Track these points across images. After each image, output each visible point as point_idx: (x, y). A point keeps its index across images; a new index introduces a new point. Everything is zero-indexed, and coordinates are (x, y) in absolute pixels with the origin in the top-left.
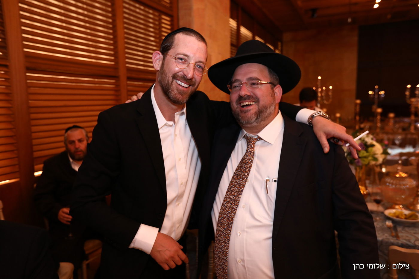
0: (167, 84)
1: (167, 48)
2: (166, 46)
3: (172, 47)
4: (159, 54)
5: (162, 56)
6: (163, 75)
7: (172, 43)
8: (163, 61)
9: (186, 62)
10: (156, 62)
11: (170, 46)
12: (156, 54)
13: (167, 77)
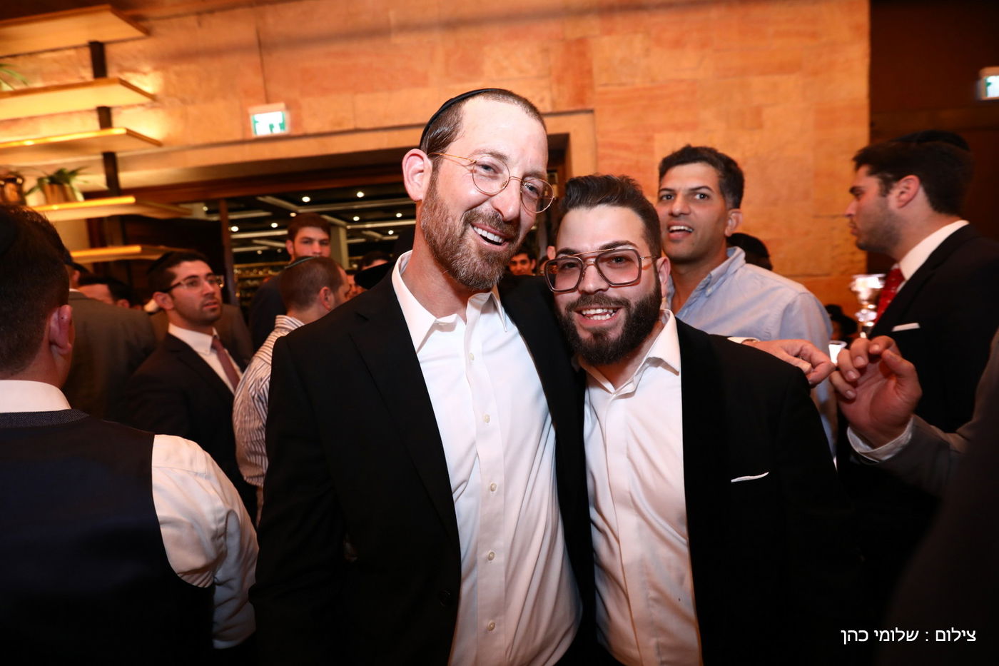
0: (448, 237)
1: (442, 138)
2: (438, 134)
3: (459, 135)
4: (422, 158)
5: (428, 163)
6: (437, 214)
7: (456, 124)
8: (433, 174)
9: (500, 175)
10: (413, 180)
11: (451, 133)
12: (412, 157)
13: (450, 220)
